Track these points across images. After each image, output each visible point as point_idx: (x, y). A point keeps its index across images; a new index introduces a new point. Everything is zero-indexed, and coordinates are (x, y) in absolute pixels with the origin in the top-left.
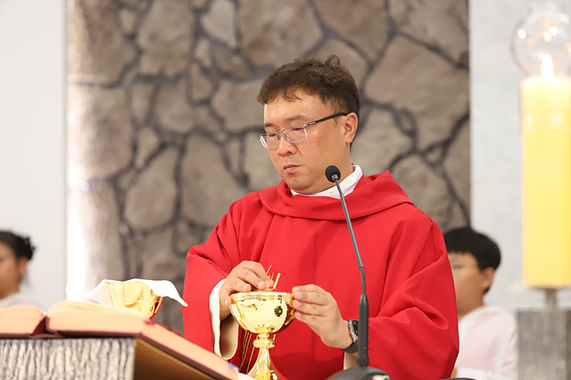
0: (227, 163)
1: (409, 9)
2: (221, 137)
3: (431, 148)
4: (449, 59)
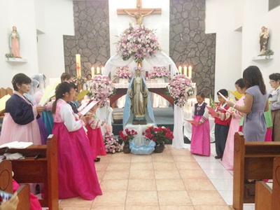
1: (101, 52)
4: (105, 57)
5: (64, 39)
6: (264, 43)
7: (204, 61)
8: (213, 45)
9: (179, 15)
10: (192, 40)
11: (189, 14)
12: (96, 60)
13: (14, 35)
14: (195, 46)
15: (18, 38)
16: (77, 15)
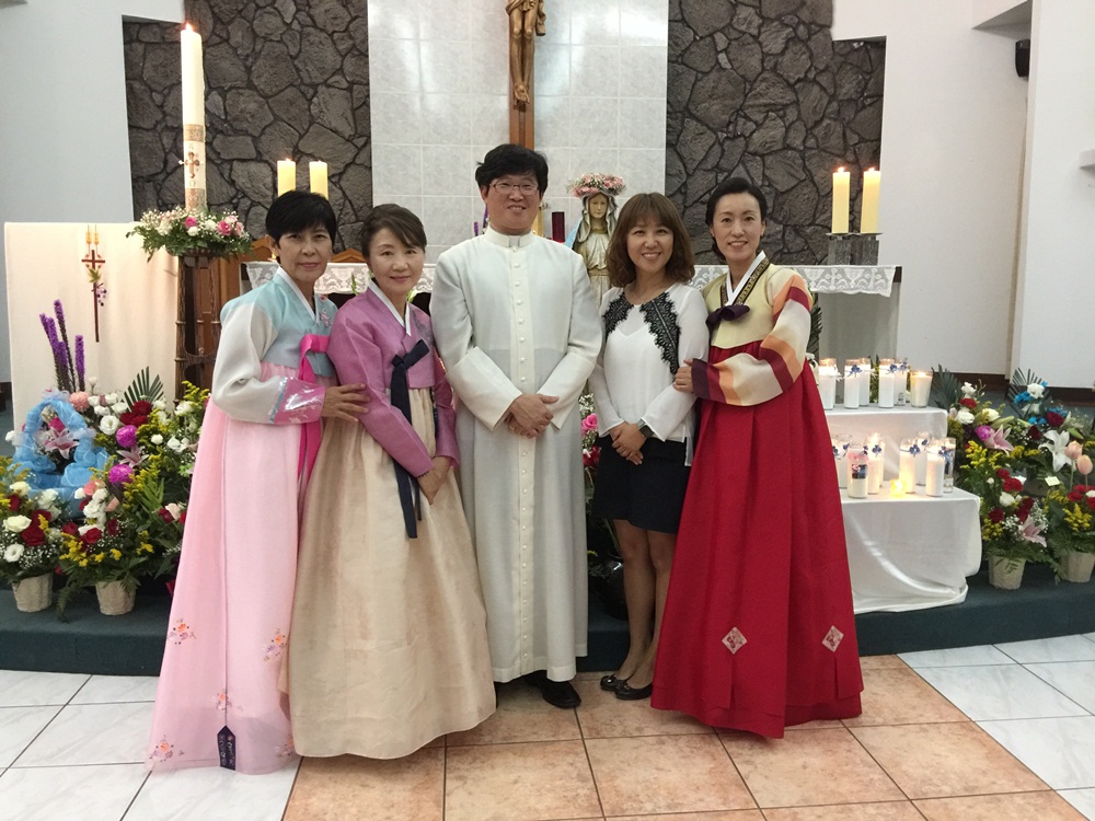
0: (222, 175)
1: (321, 112)
2: (219, 162)
3: (333, 176)
4: (343, 137)
10: (772, 66)
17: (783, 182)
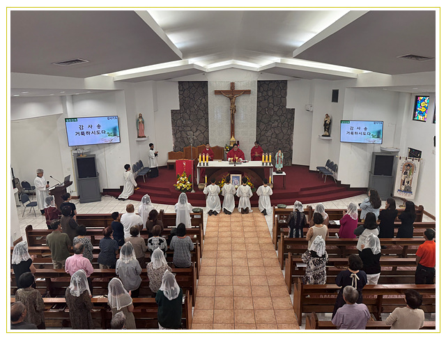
1: (201, 123)
5: (172, 113)
6: (327, 127)
7: (285, 131)
8: (292, 118)
9: (265, 93)
10: (275, 113)
11: (273, 92)
12: (197, 130)
13: (140, 120)
14: (277, 118)
15: (143, 122)
16: (181, 93)
17: (277, 132)
